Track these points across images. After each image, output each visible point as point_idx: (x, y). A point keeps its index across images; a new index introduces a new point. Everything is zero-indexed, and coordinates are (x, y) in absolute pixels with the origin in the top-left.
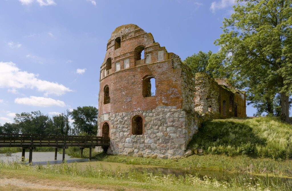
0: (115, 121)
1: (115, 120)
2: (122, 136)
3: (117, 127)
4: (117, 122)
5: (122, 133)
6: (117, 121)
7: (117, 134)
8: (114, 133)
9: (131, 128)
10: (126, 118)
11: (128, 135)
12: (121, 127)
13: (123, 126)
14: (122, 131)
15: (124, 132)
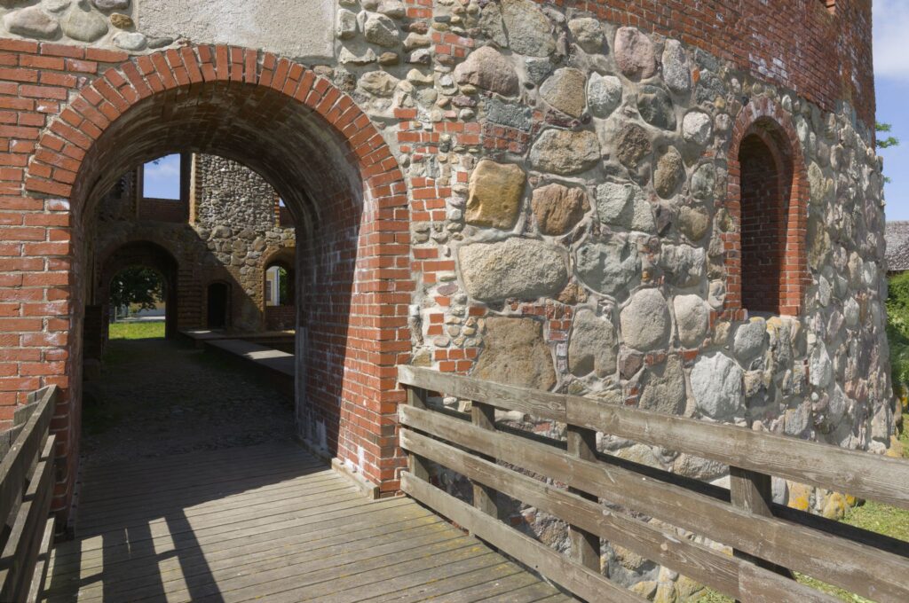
0: (560, 123)
1: (551, 93)
2: (655, 345)
3: (577, 212)
4: (583, 148)
5: (655, 293)
6: (585, 123)
7: (580, 316)
8: (528, 296)
9: (736, 247)
10: (691, 123)
11: (717, 315)
12: (644, 212)
13: (665, 203)
14: (652, 273)
15: (673, 280)
